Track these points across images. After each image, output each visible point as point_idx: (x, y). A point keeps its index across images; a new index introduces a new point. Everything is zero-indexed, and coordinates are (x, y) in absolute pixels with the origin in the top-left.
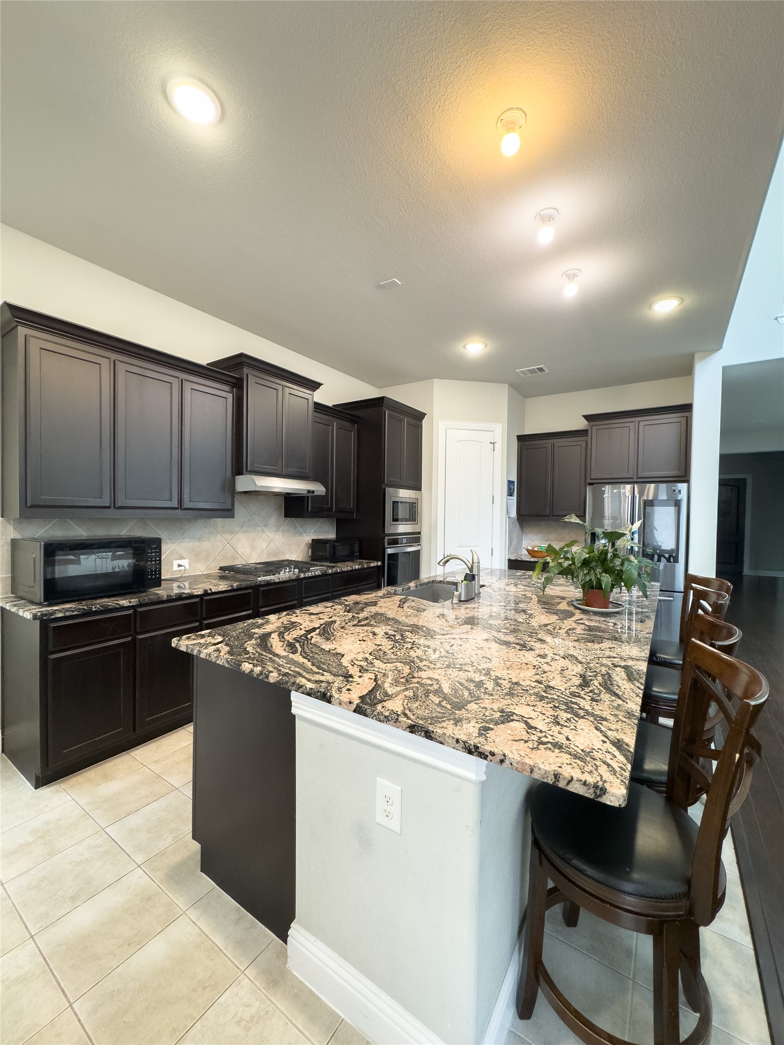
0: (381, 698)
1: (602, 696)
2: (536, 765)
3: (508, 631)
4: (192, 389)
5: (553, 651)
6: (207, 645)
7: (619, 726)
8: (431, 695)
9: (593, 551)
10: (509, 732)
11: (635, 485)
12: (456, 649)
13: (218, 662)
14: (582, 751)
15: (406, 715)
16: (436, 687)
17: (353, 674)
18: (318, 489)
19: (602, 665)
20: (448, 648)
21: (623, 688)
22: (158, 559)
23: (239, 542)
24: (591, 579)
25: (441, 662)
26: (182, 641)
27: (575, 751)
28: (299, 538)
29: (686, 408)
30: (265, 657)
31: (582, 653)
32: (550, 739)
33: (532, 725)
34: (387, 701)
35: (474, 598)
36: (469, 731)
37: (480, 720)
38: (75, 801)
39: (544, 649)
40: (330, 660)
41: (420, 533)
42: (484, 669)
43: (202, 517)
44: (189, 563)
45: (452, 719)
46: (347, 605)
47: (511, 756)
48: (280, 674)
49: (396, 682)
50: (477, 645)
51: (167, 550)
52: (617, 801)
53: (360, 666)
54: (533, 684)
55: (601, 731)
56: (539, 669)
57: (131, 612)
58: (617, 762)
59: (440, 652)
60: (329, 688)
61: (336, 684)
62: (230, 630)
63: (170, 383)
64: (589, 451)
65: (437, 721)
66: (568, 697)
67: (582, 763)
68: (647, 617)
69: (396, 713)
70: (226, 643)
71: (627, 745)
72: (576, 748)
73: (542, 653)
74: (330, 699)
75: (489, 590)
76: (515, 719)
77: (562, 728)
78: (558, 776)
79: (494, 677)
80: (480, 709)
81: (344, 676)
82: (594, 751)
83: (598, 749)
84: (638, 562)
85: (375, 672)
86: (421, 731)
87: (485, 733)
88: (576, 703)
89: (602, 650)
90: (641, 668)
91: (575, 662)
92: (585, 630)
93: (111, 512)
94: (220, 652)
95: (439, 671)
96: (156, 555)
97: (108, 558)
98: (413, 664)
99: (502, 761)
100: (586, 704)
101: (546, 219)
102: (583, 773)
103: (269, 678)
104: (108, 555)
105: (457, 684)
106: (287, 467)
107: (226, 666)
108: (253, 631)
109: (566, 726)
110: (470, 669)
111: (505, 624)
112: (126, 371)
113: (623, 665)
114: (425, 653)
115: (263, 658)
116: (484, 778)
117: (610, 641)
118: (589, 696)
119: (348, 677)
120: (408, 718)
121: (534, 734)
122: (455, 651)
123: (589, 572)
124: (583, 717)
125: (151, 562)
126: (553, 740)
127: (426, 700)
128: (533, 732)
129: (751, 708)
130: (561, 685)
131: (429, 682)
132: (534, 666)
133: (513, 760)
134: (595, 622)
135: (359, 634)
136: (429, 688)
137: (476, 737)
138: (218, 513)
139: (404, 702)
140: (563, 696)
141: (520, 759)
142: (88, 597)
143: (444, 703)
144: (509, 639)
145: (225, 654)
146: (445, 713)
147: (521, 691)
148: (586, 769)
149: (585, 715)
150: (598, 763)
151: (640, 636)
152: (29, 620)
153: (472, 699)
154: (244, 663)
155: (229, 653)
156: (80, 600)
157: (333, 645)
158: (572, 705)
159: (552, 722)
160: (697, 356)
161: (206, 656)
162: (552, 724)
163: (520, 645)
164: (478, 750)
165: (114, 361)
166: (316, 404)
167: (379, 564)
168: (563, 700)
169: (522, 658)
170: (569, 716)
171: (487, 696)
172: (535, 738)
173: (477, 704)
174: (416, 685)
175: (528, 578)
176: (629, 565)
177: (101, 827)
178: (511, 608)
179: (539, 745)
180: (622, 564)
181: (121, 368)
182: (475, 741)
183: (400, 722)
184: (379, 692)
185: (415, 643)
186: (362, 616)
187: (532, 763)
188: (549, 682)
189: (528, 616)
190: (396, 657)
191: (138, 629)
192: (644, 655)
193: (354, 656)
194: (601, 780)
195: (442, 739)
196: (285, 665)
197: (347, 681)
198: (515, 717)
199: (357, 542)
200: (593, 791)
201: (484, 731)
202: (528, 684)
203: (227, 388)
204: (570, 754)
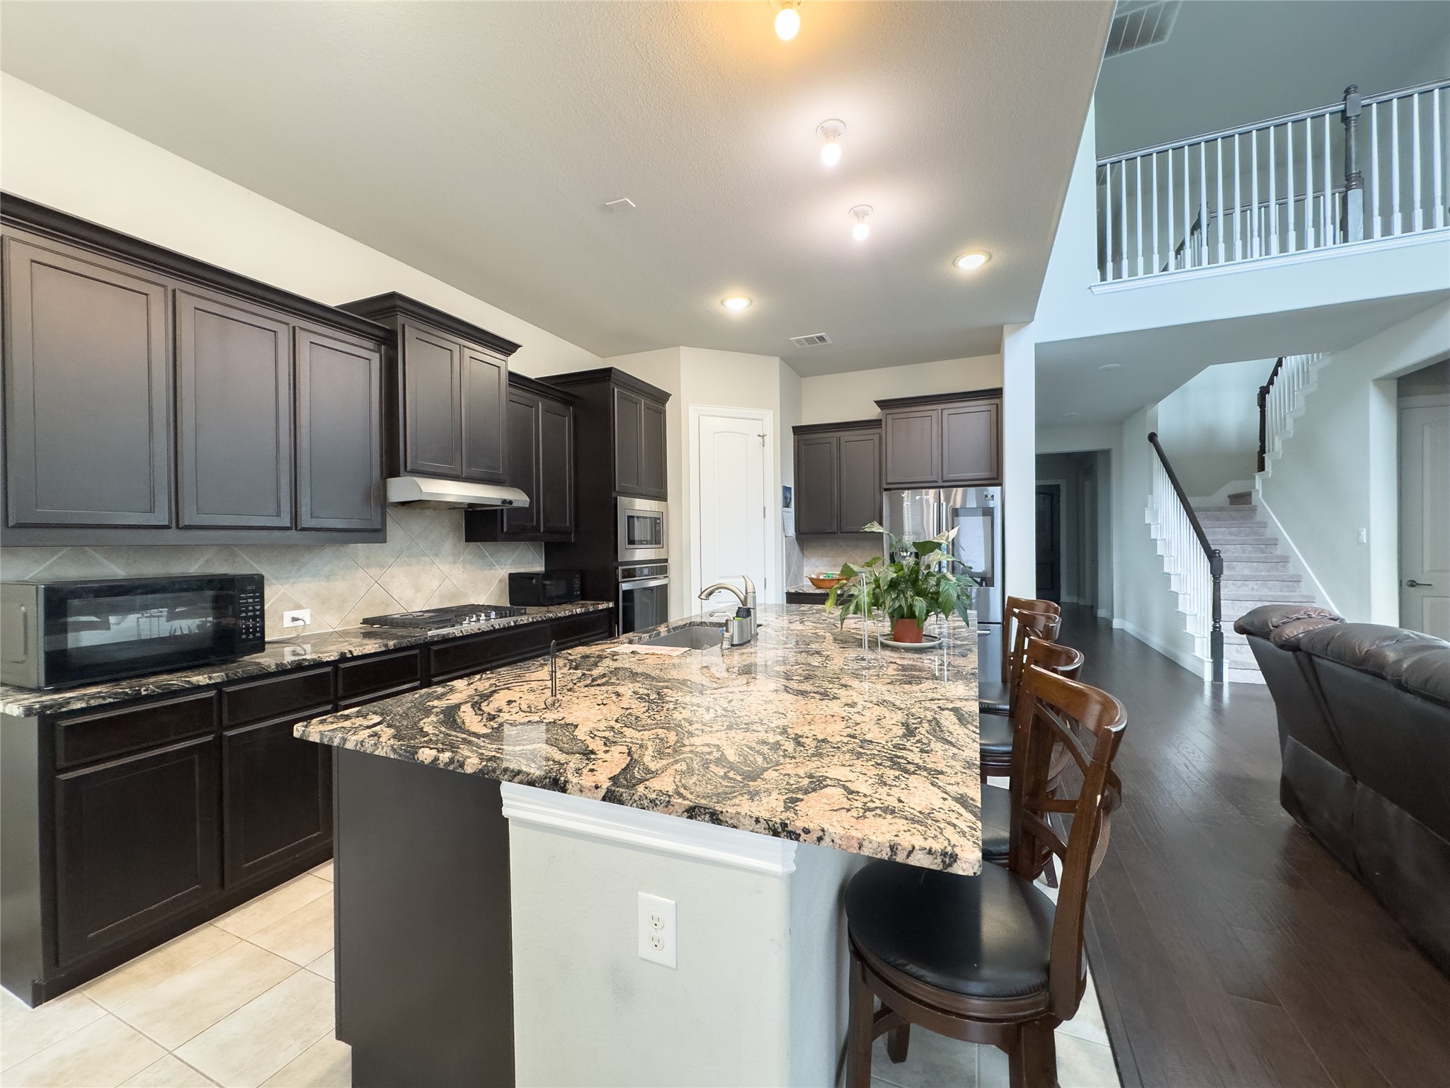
0: (642, 776)
1: (932, 745)
2: (865, 838)
3: (802, 678)
4: (311, 342)
5: (863, 698)
6: (355, 730)
7: (959, 778)
8: (711, 765)
9: (902, 569)
10: (825, 801)
11: (941, 490)
12: (736, 705)
13: (377, 753)
14: (920, 812)
15: (680, 795)
16: (716, 754)
17: (596, 749)
18: (519, 498)
19: (926, 709)
20: (726, 705)
21: (955, 734)
22: (258, 607)
23: (394, 580)
24: (900, 605)
25: (719, 723)
26: (311, 727)
27: (912, 814)
28: (489, 573)
29: (997, 393)
30: (455, 739)
31: (899, 698)
32: (878, 804)
33: (852, 789)
34: (651, 780)
35: (750, 641)
36: (771, 806)
37: (784, 791)
38: (114, 1015)
39: (851, 696)
40: (557, 734)
41: (666, 560)
42: (778, 727)
43: (333, 542)
44: (311, 616)
45: (745, 793)
46: (572, 661)
47: (831, 830)
48: (483, 759)
49: (660, 754)
50: (764, 698)
51: (273, 594)
52: (971, 869)
53: (604, 738)
54: (846, 740)
55: (939, 787)
56: (850, 721)
57: (212, 693)
58: (965, 821)
59: (716, 710)
60: (561, 771)
61: (571, 764)
62: (391, 705)
63: (275, 332)
64: (884, 447)
65: (726, 798)
66: (891, 750)
67: (923, 828)
68: (969, 650)
69: (666, 794)
70: (388, 724)
71: (972, 799)
72: (912, 811)
73: (850, 702)
74: (565, 786)
75: (769, 630)
76: (830, 784)
77: (890, 789)
78: (895, 847)
79: (793, 736)
80: (782, 777)
81: (582, 753)
82: (934, 811)
83: (939, 808)
84: (957, 580)
85: (627, 744)
86: (705, 814)
87: (793, 806)
88: (902, 757)
89: (923, 692)
90: (972, 709)
91: (893, 709)
92: (898, 670)
93: (172, 536)
94: (379, 738)
95: (718, 734)
96: (254, 602)
97: (161, 616)
98: (680, 729)
99: (820, 839)
100: (915, 757)
101: (830, 133)
102: (926, 839)
103: (465, 767)
104: (161, 612)
105: (745, 749)
106: (469, 465)
107: (392, 756)
108: (431, 703)
109: (895, 786)
110: (760, 728)
111: (797, 669)
112: (196, 308)
113: (950, 707)
114: (694, 714)
115: (452, 740)
116: (794, 868)
117: (930, 681)
118: (917, 747)
119: (588, 754)
120: (684, 798)
121: (857, 800)
122: (735, 708)
123: (897, 597)
124: (914, 773)
125: (247, 613)
126: (882, 804)
127: (706, 772)
128: (856, 798)
129: (1113, 736)
130: (881, 738)
131: (706, 749)
132: (843, 718)
133: (834, 835)
134: (909, 659)
135: (595, 696)
136: (707, 757)
137: (782, 812)
138: (359, 535)
139: (675, 778)
140: (886, 751)
141: (844, 832)
142: (132, 673)
143: (731, 774)
144: (805, 687)
145: (389, 739)
146: (734, 787)
147: (832, 750)
148: (928, 834)
149: (916, 770)
150: (942, 825)
151: (964, 673)
152: (18, 717)
153: (769, 766)
154: (422, 749)
155: (394, 737)
156: (117, 680)
157: (559, 713)
158: (898, 760)
159: (877, 783)
160: (1006, 328)
161: (356, 745)
162: (877, 785)
163: (821, 694)
164: (786, 829)
165: (174, 291)
166: (511, 374)
167: (611, 605)
168: (886, 754)
169: (826, 709)
170: (897, 773)
171: (788, 760)
172: (860, 805)
173: (776, 770)
174: (689, 755)
175: (816, 613)
176: (946, 584)
177: (167, 1050)
178: (801, 650)
179: (865, 812)
180: (938, 584)
181: (186, 303)
182: (781, 817)
183: (673, 806)
184: (637, 769)
185: (678, 702)
186: (596, 672)
187: (860, 836)
188: (865, 735)
189: (824, 658)
190: (654, 722)
191: (226, 722)
192: (973, 694)
193: (594, 725)
194: (949, 844)
195: (736, 821)
196: (489, 746)
197: (588, 759)
198: (829, 782)
199: (577, 576)
200: (940, 860)
201: (791, 803)
202: (839, 740)
203: (370, 345)
204: (907, 819)
